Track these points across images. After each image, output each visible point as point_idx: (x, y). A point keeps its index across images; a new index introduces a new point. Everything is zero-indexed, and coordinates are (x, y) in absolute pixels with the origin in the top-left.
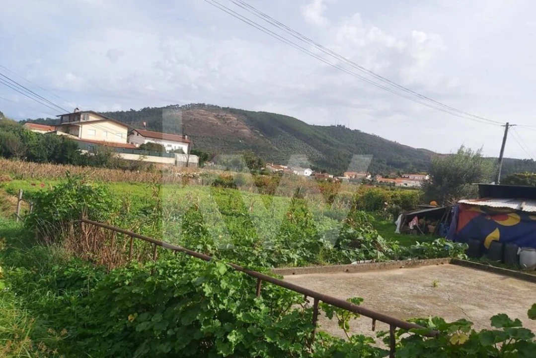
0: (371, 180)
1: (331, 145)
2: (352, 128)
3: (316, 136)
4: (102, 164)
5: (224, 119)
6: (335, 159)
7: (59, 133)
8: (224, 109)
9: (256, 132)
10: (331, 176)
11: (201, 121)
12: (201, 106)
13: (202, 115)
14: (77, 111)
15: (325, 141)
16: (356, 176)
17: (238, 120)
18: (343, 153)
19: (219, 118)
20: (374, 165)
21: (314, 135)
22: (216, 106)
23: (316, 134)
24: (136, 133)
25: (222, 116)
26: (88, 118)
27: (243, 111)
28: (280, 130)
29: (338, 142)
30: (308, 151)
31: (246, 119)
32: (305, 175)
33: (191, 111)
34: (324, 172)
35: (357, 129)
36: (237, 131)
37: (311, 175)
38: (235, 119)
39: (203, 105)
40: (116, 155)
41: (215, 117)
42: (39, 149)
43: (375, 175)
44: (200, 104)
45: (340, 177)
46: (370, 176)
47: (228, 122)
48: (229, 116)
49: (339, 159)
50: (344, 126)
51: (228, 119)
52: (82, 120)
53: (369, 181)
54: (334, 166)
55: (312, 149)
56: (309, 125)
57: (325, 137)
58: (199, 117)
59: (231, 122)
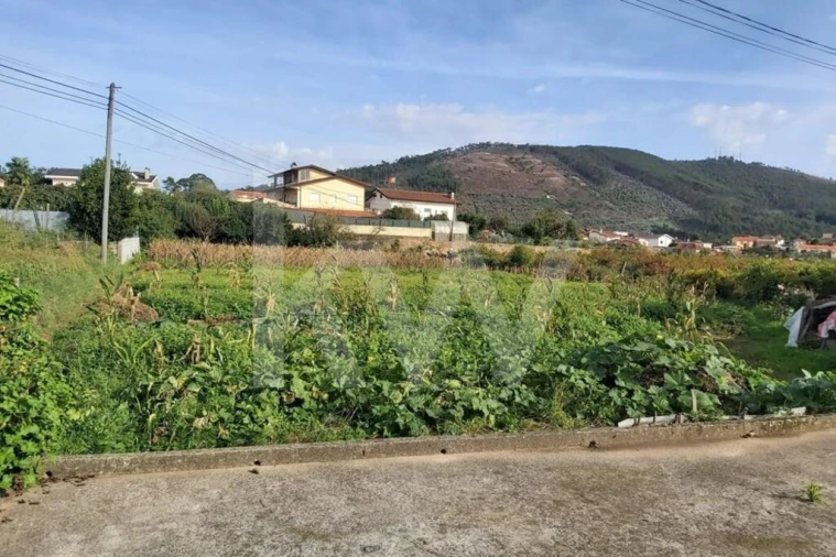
0: (784, 248)
1: (709, 192)
2: (747, 161)
3: (680, 179)
4: (321, 242)
5: (520, 164)
6: (717, 216)
7: (266, 201)
8: (521, 148)
9: (573, 180)
10: (708, 246)
11: (485, 169)
12: (485, 146)
13: (486, 160)
14: (294, 167)
15: (696, 186)
16: (755, 243)
17: (543, 163)
18: (731, 204)
19: (512, 163)
20: (791, 223)
21: (676, 176)
22: (507, 145)
23: (680, 175)
24: (378, 194)
25: (517, 159)
26: (308, 176)
27: (552, 147)
28: (614, 172)
29: (722, 186)
30: (667, 205)
31: (556, 160)
32: (660, 245)
33: (469, 156)
34: (694, 238)
35: (756, 161)
36: (543, 181)
37: (671, 245)
38: (539, 161)
39: (488, 144)
40: (342, 229)
41: (507, 161)
42: (233, 224)
43: (792, 239)
44: (483, 144)
45: (724, 247)
46: (782, 242)
47: (527, 167)
48: (529, 157)
49: (725, 215)
50: (732, 158)
51: (526, 163)
52: (300, 181)
53: (780, 250)
54: (715, 228)
55: (674, 201)
56: (666, 161)
57: (697, 178)
58: (481, 164)
59: (532, 168)
